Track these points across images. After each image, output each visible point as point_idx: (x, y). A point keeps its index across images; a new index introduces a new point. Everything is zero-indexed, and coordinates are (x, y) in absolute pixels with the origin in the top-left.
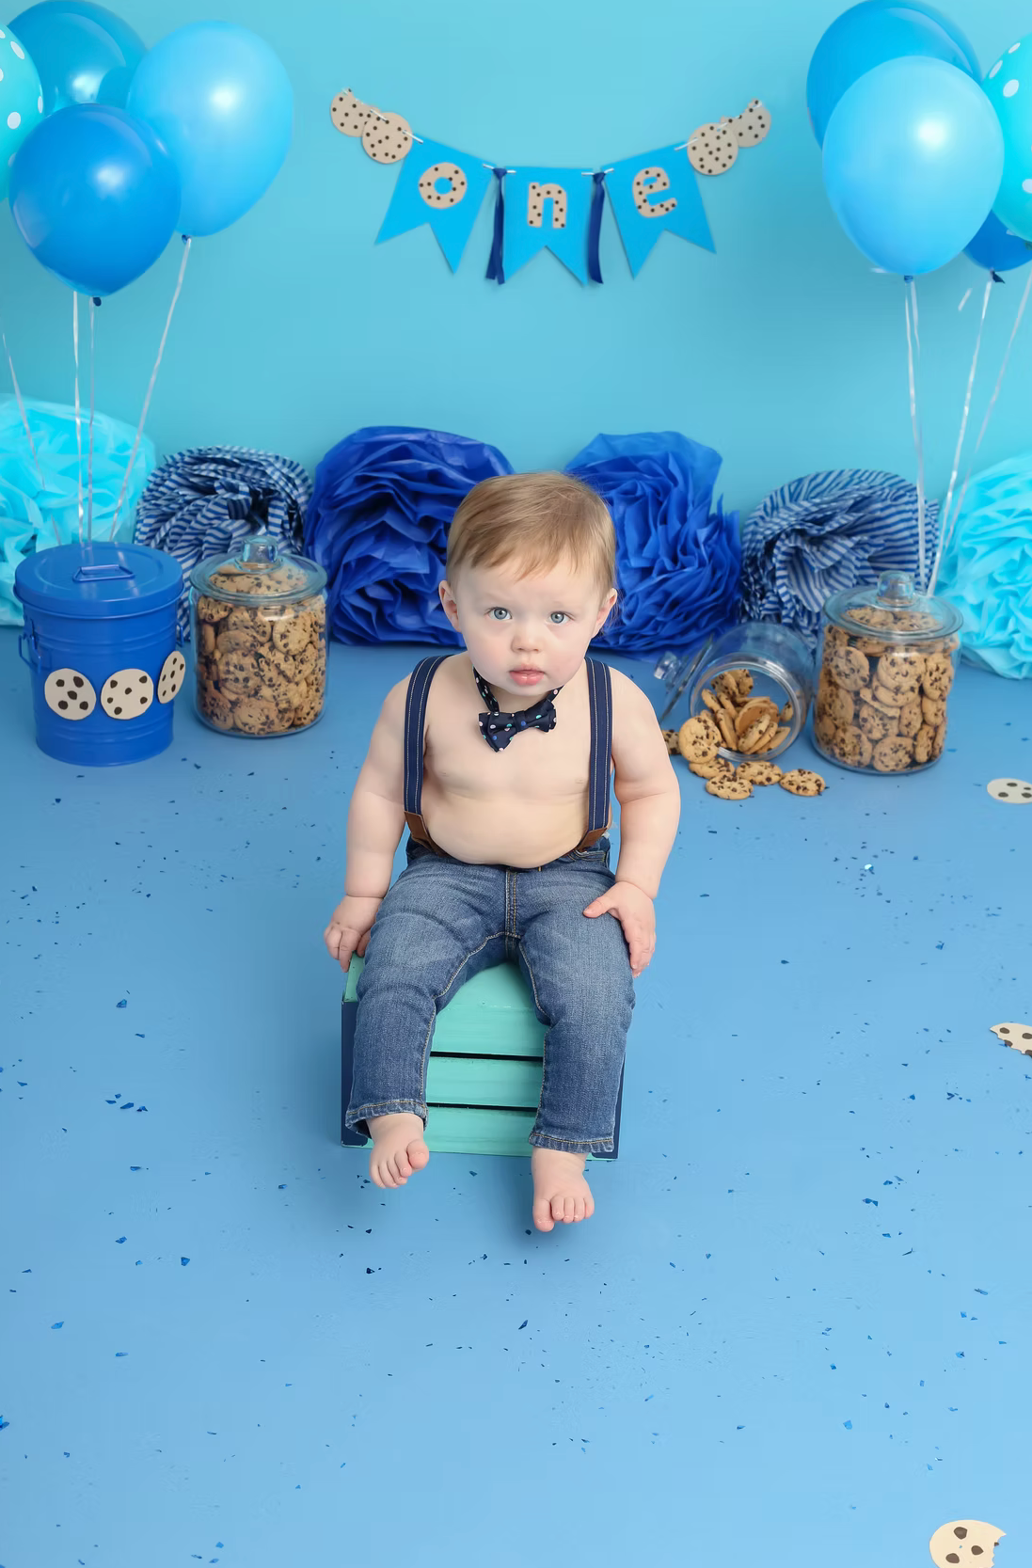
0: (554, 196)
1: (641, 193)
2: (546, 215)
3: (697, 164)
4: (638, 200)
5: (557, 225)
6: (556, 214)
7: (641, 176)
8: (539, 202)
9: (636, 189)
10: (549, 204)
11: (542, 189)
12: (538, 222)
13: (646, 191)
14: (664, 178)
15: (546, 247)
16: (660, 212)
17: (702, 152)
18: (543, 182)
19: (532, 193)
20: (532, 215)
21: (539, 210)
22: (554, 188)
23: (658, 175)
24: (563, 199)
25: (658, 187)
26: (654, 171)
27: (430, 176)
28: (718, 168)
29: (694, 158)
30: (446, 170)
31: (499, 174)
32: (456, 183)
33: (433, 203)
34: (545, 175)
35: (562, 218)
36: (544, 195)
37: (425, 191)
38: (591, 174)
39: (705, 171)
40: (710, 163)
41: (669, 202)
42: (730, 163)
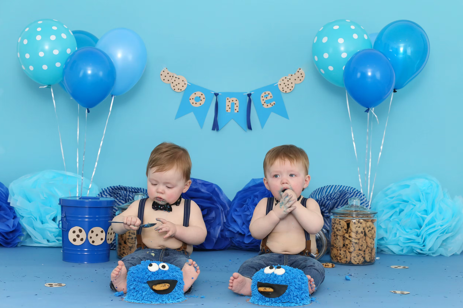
0: (235, 102)
1: (263, 100)
2: (232, 108)
3: (281, 90)
4: (263, 102)
5: (236, 111)
6: (235, 108)
7: (263, 94)
8: (230, 104)
9: (262, 99)
10: (233, 104)
11: (231, 100)
12: (229, 111)
13: (265, 99)
14: (271, 95)
15: (232, 119)
16: (270, 106)
17: (283, 86)
18: (231, 97)
19: (227, 101)
20: (227, 108)
21: (230, 107)
22: (234, 99)
23: (269, 94)
24: (237, 103)
25: (269, 98)
26: (267, 93)
27: (193, 96)
28: (288, 91)
29: (280, 88)
30: (199, 94)
31: (216, 95)
32: (202, 98)
33: (194, 105)
34: (231, 95)
35: (237, 109)
36: (231, 102)
37: (191, 101)
38: (246, 94)
39: (284, 92)
40: (286, 89)
41: (272, 103)
42: (292, 89)
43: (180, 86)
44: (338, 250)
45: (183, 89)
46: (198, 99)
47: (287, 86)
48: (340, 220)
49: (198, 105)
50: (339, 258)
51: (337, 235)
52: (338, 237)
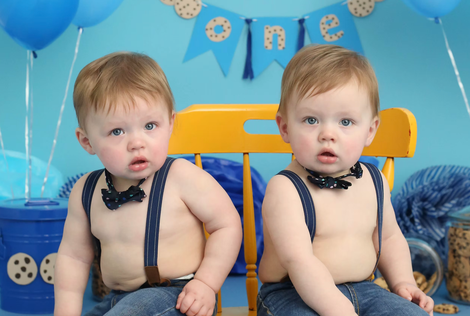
0: (278, 32)
1: (324, 29)
2: (274, 43)
3: (353, 11)
4: (323, 32)
5: (280, 48)
6: (280, 42)
7: (324, 20)
8: (270, 36)
9: (322, 27)
10: (276, 36)
11: (272, 29)
12: (270, 47)
13: (327, 27)
14: (336, 20)
15: (276, 60)
16: (335, 38)
17: (356, 5)
18: (272, 25)
19: (266, 31)
20: (267, 43)
21: (271, 40)
22: (278, 28)
23: (333, 19)
24: (283, 34)
25: (333, 25)
26: (330, 17)
27: (211, 24)
28: (364, 13)
29: (351, 8)
30: (220, 20)
31: (248, 21)
32: (225, 28)
33: (213, 39)
34: (272, 21)
35: (283, 44)
36: (273, 32)
37: (209, 33)
38: (297, 19)
39: (358, 15)
40: (360, 11)
41: (339, 34)
42: (371, 10)
43: (189, 9)
44: (461, 281)
45: (196, 13)
46: (220, 29)
47: (363, 6)
48: (465, 232)
49: (219, 39)
50: (463, 295)
51: (459, 256)
52: (462, 259)
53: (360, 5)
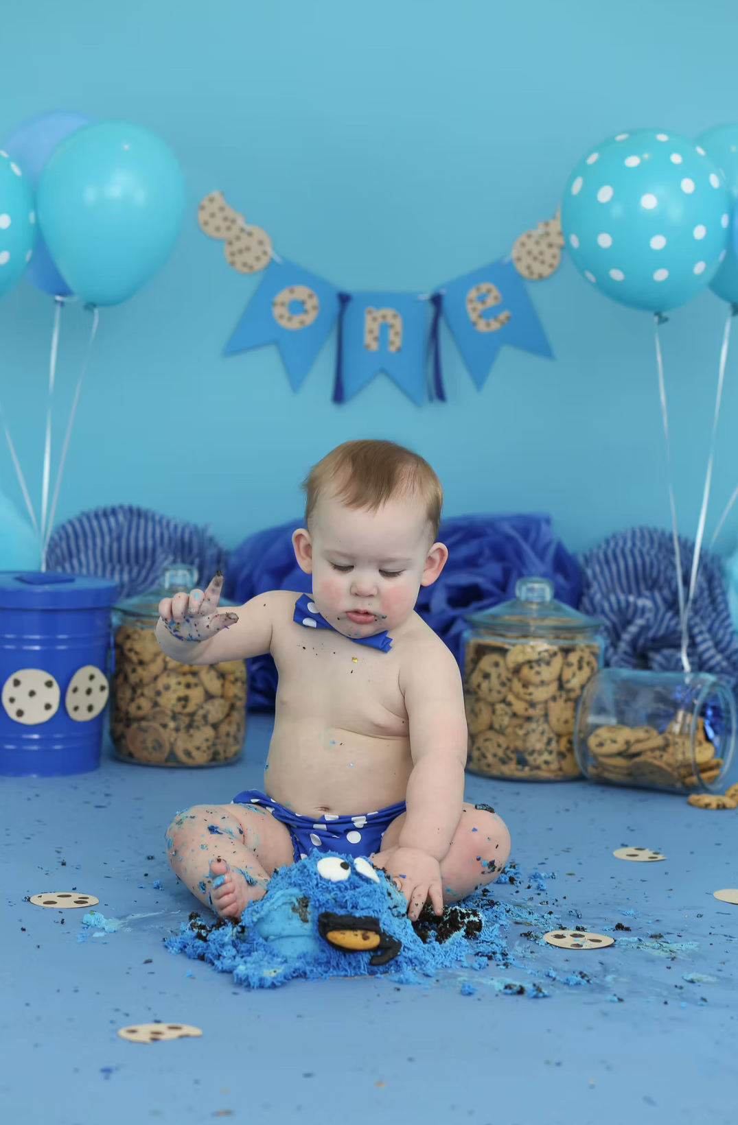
0: (390, 320)
1: (474, 309)
2: (382, 339)
3: (525, 273)
4: (473, 316)
5: (393, 349)
6: (392, 337)
7: (473, 294)
8: (375, 327)
9: (469, 307)
10: (385, 327)
11: (378, 314)
12: (374, 346)
13: (480, 307)
14: (495, 292)
15: (384, 372)
16: (495, 326)
17: (527, 260)
18: (378, 307)
19: (368, 318)
20: (368, 339)
21: (375, 334)
22: (389, 312)
23: (489, 291)
24: (398, 324)
25: (490, 302)
26: (484, 287)
27: (284, 296)
28: (546, 271)
29: (521, 268)
30: (302, 292)
31: (344, 299)
32: (309, 306)
33: (284, 323)
34: (380, 299)
35: (398, 341)
36: (380, 320)
37: (278, 311)
38: (426, 296)
39: (535, 276)
40: (538, 268)
41: (503, 316)
42: (555, 262)
43: (248, 258)
45: (259, 266)
46: (297, 307)
47: (541, 258)
49: (294, 324)
53: (535, 259)
